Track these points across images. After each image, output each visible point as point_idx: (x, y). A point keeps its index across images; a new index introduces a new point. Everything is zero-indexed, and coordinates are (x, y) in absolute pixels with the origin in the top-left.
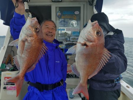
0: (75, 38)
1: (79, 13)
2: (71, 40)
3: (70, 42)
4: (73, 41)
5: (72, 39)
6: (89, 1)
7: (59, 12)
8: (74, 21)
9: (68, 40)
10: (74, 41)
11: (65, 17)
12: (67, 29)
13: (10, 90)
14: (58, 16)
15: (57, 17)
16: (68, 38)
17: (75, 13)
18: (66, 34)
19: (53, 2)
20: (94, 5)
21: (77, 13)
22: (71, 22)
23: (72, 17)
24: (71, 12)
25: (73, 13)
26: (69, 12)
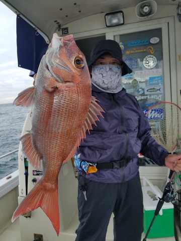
0: (154, 89)
1: (158, 41)
2: (146, 93)
3: (145, 97)
4: (150, 95)
5: (147, 91)
6: (178, 14)
7: (121, 43)
8: (149, 56)
9: (141, 93)
10: (153, 95)
11: (132, 52)
12: (137, 73)
16: (140, 90)
17: (151, 42)
18: (135, 82)
19: (107, 27)
21: (155, 40)
22: (145, 59)
23: (145, 50)
24: (142, 41)
25: (147, 42)
26: (139, 42)
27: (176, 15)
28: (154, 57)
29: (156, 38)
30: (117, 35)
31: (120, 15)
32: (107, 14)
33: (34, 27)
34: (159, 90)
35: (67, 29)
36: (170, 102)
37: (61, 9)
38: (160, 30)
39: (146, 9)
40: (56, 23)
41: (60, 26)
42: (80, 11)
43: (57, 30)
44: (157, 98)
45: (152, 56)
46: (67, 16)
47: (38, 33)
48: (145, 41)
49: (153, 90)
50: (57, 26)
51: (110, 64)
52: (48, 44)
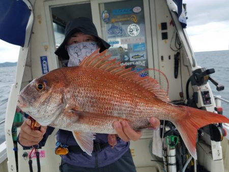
0: (138, 55)
1: (140, 10)
2: (131, 59)
3: (131, 63)
4: (135, 62)
5: (132, 57)
7: (106, 11)
8: (133, 24)
9: (126, 59)
10: (137, 61)
11: (116, 20)
12: (122, 41)
14: (105, 19)
15: (103, 22)
16: (126, 56)
17: (134, 10)
18: (121, 49)
21: (137, 10)
22: (129, 28)
23: (129, 19)
24: (126, 10)
26: (123, 10)
28: (138, 26)
30: (102, 3)
34: (143, 56)
36: (153, 68)
44: (141, 64)
45: (135, 24)
48: (129, 10)
49: (137, 57)
51: (84, 41)
52: (31, 10)
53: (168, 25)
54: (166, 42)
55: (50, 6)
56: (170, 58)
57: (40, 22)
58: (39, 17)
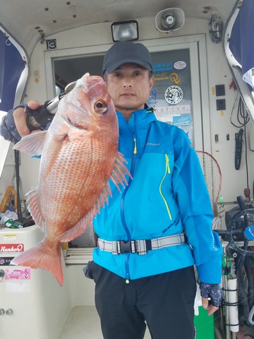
6: (211, 32)
8: (173, 87)
13: (15, 280)
17: (175, 67)
20: (226, 40)
22: (167, 91)
23: (167, 78)
24: (163, 66)
25: (170, 66)
27: (208, 32)
28: (180, 89)
29: (182, 62)
31: (133, 27)
32: (115, 24)
33: (4, 31)
35: (54, 41)
37: (47, 9)
38: (187, 51)
39: (170, 20)
40: (37, 30)
41: (43, 36)
42: (75, 16)
43: (39, 42)
45: (176, 87)
46: (55, 22)
47: (9, 42)
48: (167, 66)
50: (38, 35)
52: (25, 62)
53: (227, 88)
54: (222, 115)
55: (52, 58)
56: (228, 139)
57: (37, 81)
58: (37, 73)
